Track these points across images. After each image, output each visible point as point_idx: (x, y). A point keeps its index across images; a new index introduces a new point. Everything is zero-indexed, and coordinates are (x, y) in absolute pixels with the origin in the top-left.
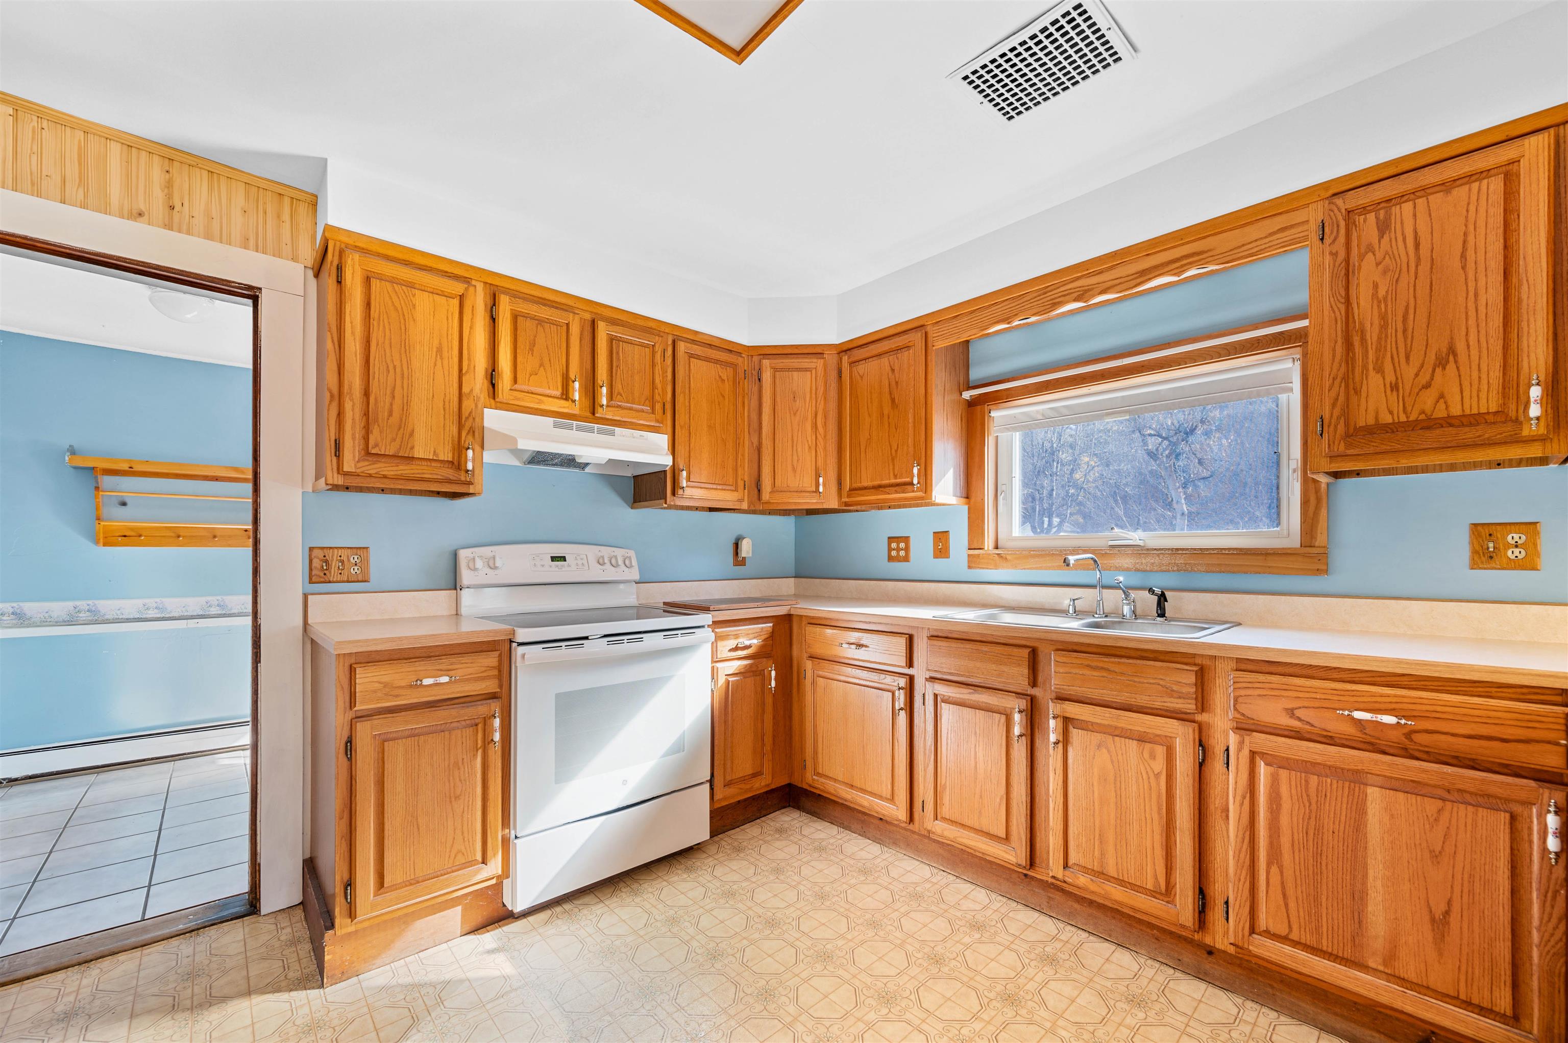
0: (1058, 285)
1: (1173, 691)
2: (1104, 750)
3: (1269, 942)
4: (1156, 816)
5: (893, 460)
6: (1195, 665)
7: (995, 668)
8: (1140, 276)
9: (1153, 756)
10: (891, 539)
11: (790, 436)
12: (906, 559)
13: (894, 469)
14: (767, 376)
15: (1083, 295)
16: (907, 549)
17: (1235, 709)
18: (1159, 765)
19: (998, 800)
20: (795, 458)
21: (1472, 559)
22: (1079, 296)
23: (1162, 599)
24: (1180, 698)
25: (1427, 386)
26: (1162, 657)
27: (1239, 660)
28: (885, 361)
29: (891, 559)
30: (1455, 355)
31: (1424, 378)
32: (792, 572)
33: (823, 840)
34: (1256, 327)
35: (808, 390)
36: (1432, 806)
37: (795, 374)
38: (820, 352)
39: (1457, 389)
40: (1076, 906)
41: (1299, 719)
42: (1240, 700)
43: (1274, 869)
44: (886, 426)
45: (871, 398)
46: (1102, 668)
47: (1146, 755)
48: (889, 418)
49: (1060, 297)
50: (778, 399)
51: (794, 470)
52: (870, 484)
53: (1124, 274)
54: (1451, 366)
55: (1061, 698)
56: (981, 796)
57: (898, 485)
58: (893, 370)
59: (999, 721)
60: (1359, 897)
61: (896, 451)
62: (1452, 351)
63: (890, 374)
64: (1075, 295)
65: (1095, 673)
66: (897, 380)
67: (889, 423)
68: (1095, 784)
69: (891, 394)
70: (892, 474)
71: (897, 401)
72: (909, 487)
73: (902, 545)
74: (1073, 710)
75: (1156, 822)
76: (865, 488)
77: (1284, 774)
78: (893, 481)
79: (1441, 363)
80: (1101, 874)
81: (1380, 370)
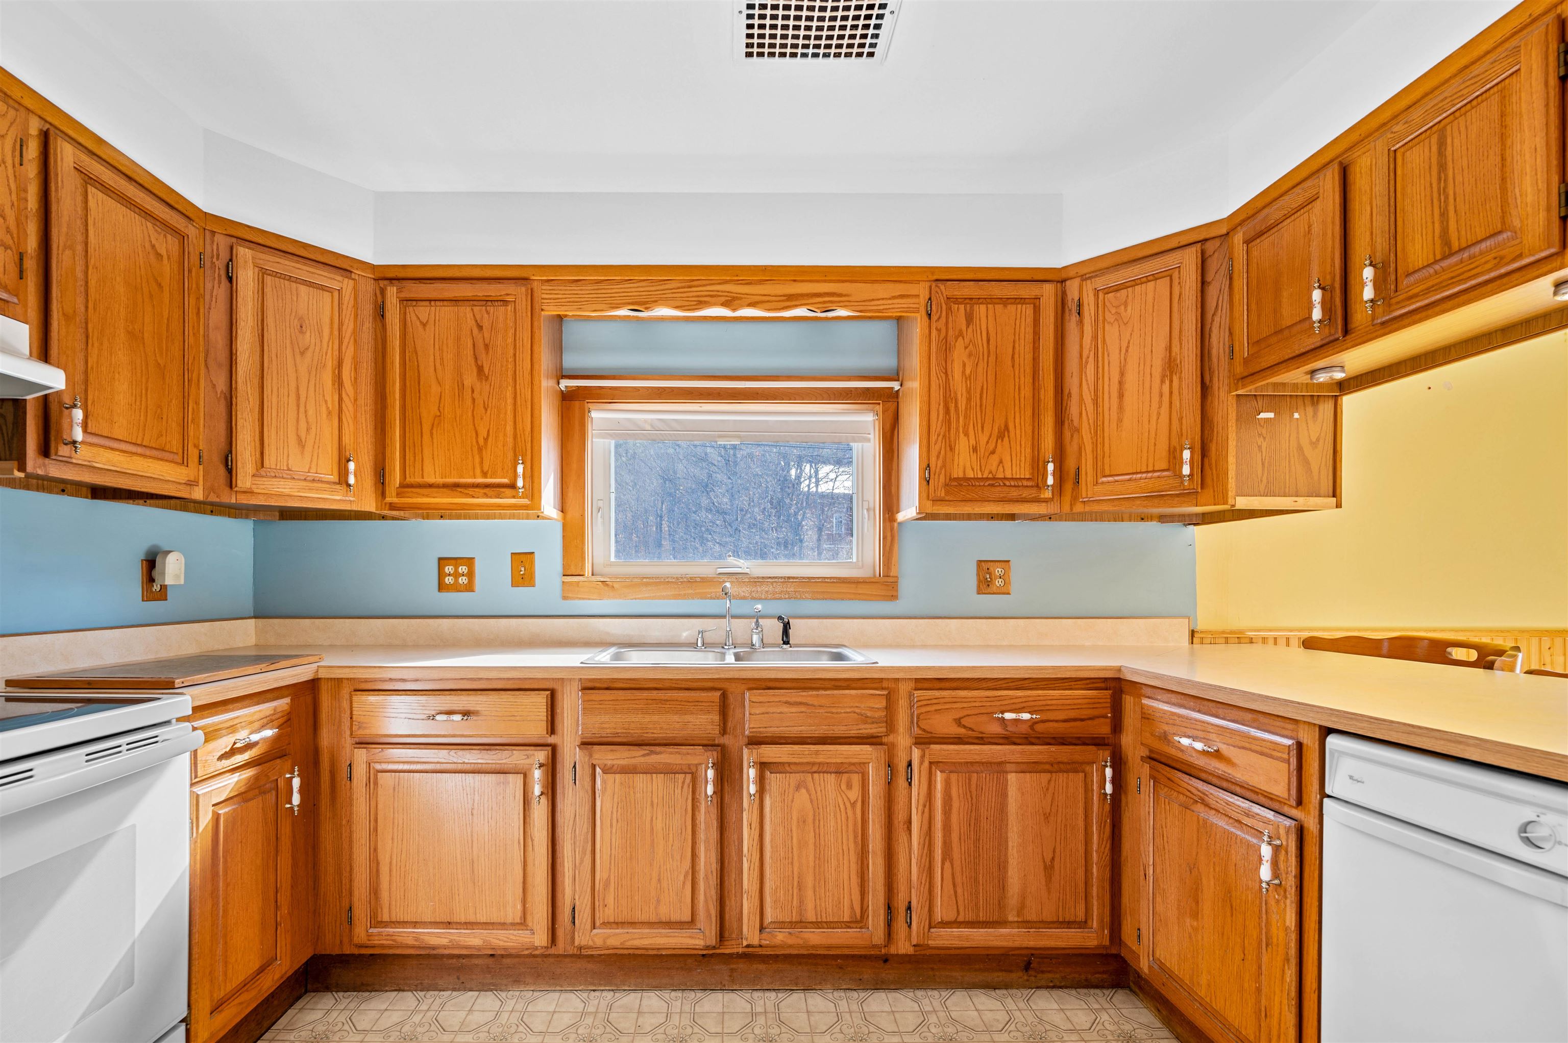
0: (704, 282)
1: (867, 717)
2: (803, 791)
3: (943, 931)
4: (852, 846)
5: (480, 450)
6: (883, 689)
7: (677, 720)
8: (787, 300)
9: (849, 786)
10: (442, 561)
11: (293, 385)
12: (469, 588)
13: (481, 463)
14: (246, 278)
15: (730, 301)
16: (471, 575)
17: (918, 726)
18: (854, 794)
19: (682, 878)
20: (303, 425)
21: (979, 587)
22: (727, 301)
23: (786, 628)
24: (873, 723)
25: (993, 452)
26: (854, 685)
27: (917, 680)
28: (466, 311)
29: (442, 587)
30: (1008, 432)
31: (991, 446)
32: (250, 609)
33: (402, 1023)
34: (849, 379)
35: (326, 320)
36: (1045, 777)
37: (303, 289)
38: (349, 268)
39: (1009, 458)
40: (762, 967)
41: (965, 727)
42: (921, 717)
43: (947, 864)
44: (469, 402)
45: (442, 359)
46: (801, 703)
47: (844, 787)
48: (473, 391)
49: (706, 296)
50: (270, 321)
51: (301, 444)
52: (440, 480)
53: (773, 292)
54: (1006, 439)
55: (755, 742)
56: (659, 880)
57: (487, 486)
58: (480, 328)
59: (683, 783)
60: (1002, 866)
61: (486, 440)
62: (1007, 428)
63: (475, 331)
64: (723, 299)
65: (794, 709)
66: (487, 341)
67: (474, 400)
68: (794, 829)
69: (476, 359)
70: (478, 471)
71: (486, 370)
72: (508, 491)
73: (463, 569)
74: (771, 753)
75: (852, 852)
76: (431, 486)
77: (954, 777)
78: (481, 480)
79: (1001, 436)
80: (801, 923)
81: (966, 434)
